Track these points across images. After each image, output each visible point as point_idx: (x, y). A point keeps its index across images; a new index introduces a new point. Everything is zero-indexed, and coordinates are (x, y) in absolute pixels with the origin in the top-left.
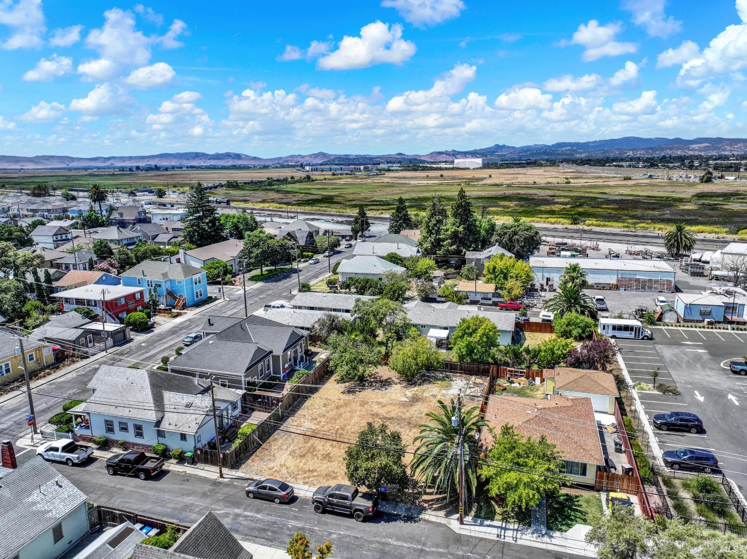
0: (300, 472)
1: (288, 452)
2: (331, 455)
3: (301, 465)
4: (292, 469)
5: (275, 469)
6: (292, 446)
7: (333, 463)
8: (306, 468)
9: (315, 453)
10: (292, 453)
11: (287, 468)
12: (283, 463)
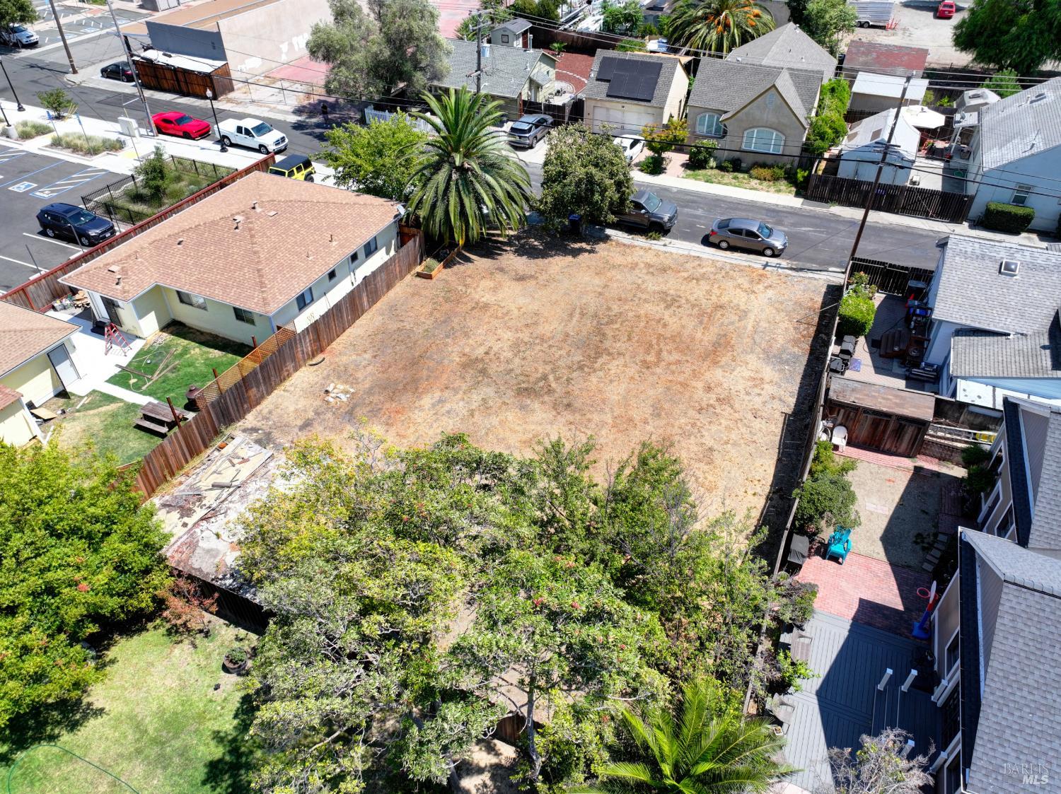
0: (712, 277)
1: (752, 316)
2: (662, 305)
3: (716, 291)
4: (730, 284)
5: (761, 287)
6: (750, 327)
7: (657, 288)
8: (704, 286)
9: (696, 311)
10: (743, 315)
11: (739, 286)
12: (753, 297)
